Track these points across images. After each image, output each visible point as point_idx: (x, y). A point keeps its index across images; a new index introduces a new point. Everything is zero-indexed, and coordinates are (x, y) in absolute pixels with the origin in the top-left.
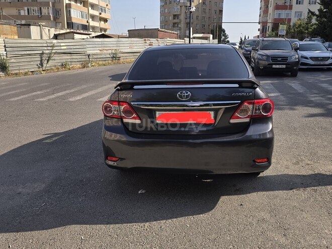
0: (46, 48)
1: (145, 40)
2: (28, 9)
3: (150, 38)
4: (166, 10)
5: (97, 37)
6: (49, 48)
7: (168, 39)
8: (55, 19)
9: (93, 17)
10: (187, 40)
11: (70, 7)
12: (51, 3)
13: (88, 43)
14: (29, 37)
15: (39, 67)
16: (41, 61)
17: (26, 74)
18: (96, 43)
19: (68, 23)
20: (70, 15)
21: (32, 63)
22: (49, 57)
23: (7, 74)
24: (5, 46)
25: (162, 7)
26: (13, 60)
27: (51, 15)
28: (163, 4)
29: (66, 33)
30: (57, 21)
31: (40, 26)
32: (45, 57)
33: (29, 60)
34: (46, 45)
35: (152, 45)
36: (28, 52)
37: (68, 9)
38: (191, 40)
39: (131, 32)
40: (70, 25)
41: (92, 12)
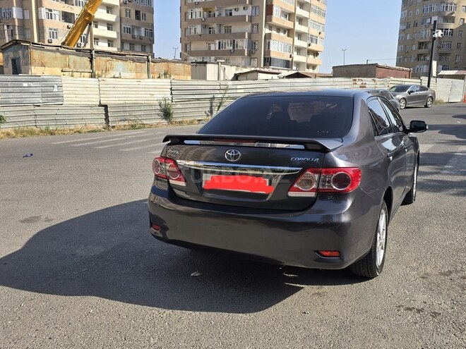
0: (218, 92)
1: (355, 80)
2: (219, 43)
3: (364, 77)
4: (408, 35)
5: (288, 77)
6: (222, 92)
7: (392, 78)
8: (250, 53)
9: (299, 50)
10: (425, 79)
11: (270, 38)
12: (247, 34)
13: (272, 85)
14: (204, 78)
15: (208, 115)
16: (211, 107)
17: (191, 122)
18: (284, 85)
19: (265, 59)
20: (269, 48)
21: (200, 110)
22: (221, 103)
23: (171, 122)
24: (171, 89)
25: (401, 31)
26: (178, 106)
27: (246, 50)
28: (404, 27)
29: (249, 72)
30: (253, 56)
31: (218, 63)
32: (216, 103)
33: (197, 106)
34: (218, 87)
35: (365, 87)
36: (197, 97)
37: (267, 41)
38: (432, 79)
39: (336, 69)
40: (268, 61)
41: (298, 43)
